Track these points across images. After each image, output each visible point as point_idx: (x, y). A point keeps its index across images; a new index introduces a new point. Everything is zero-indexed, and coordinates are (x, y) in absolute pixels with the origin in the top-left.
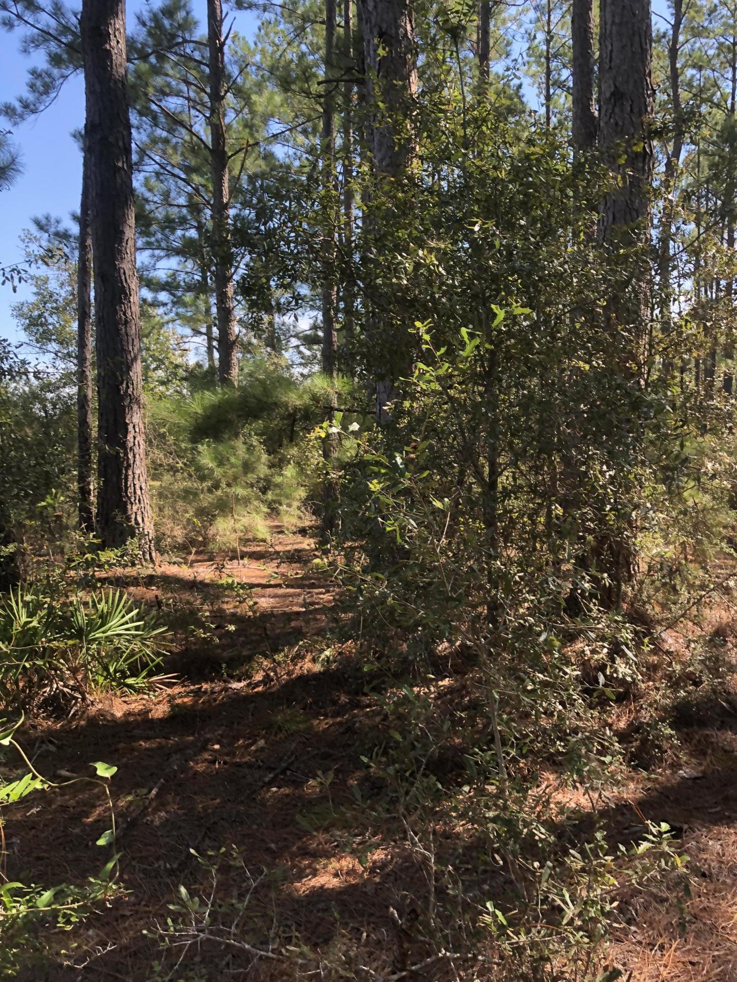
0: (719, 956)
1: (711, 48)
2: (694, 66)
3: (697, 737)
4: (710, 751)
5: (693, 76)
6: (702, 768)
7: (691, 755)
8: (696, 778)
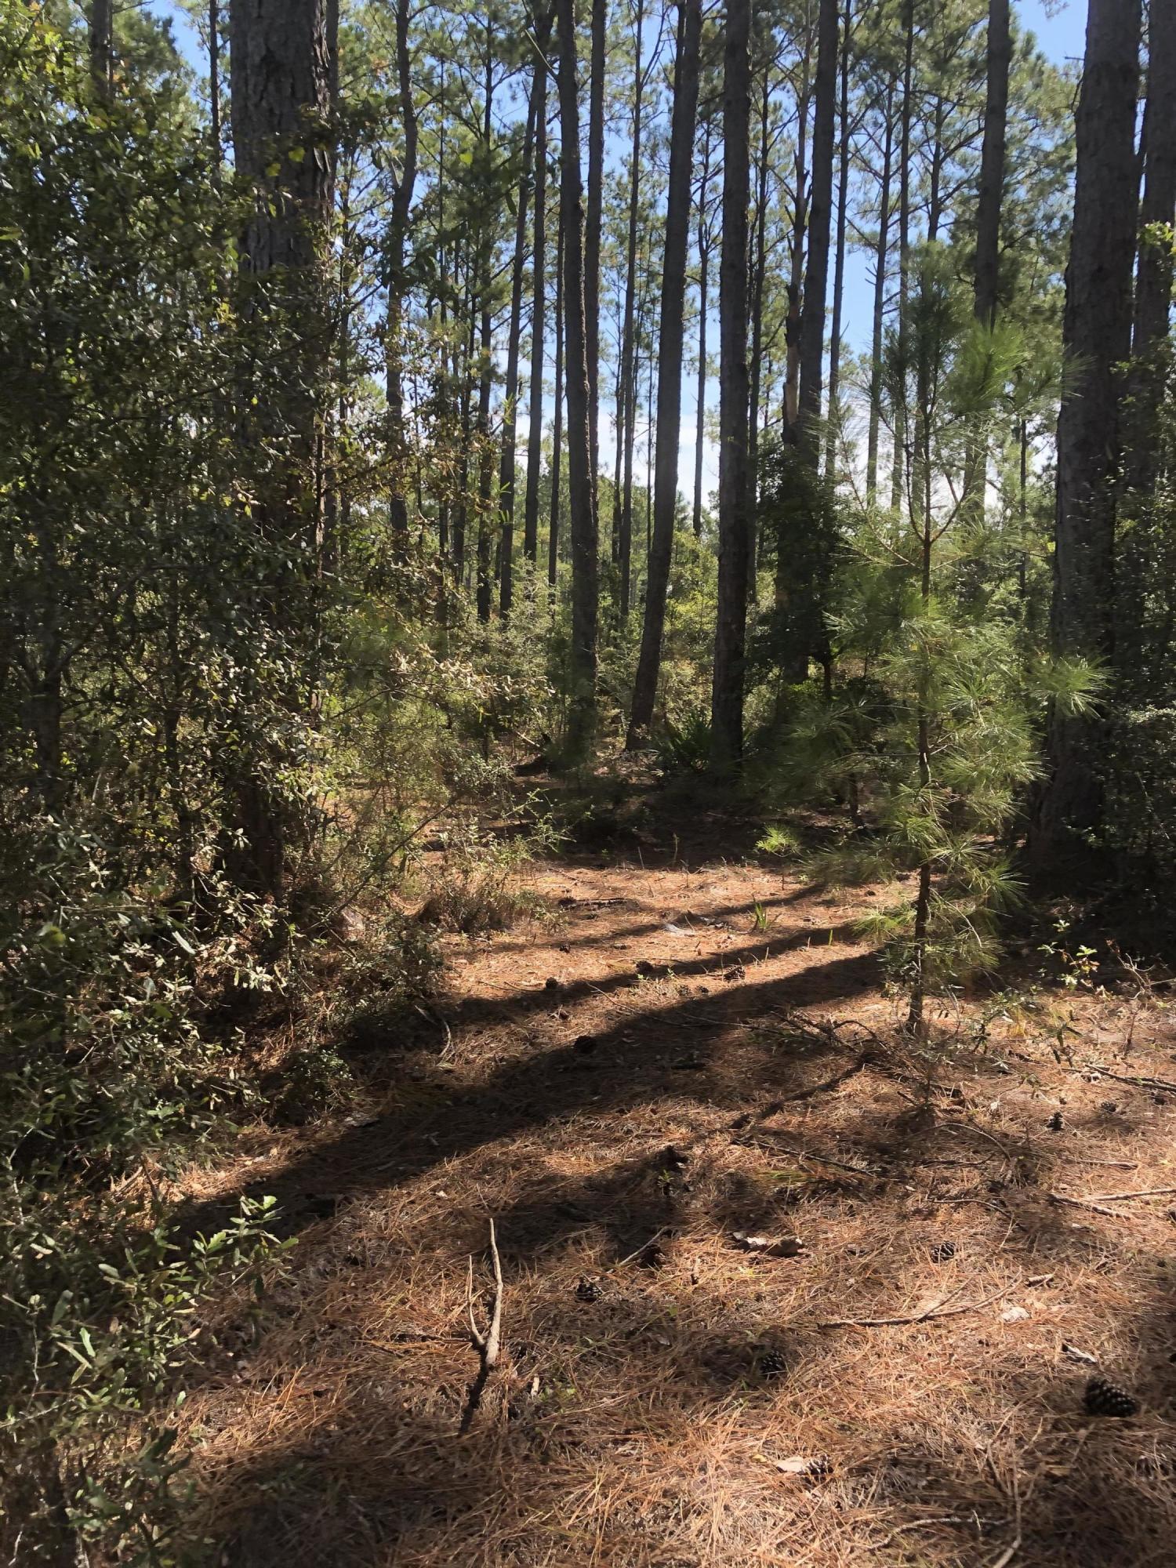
0: (357, 1374)
1: (456, 29)
2: (434, 53)
3: (377, 1065)
4: (393, 1083)
5: (433, 68)
6: (379, 1109)
7: (368, 1092)
8: (369, 1125)
